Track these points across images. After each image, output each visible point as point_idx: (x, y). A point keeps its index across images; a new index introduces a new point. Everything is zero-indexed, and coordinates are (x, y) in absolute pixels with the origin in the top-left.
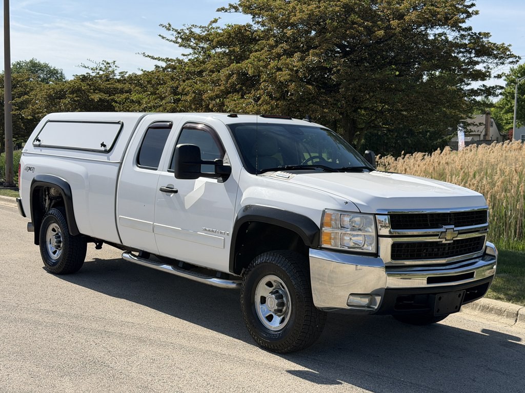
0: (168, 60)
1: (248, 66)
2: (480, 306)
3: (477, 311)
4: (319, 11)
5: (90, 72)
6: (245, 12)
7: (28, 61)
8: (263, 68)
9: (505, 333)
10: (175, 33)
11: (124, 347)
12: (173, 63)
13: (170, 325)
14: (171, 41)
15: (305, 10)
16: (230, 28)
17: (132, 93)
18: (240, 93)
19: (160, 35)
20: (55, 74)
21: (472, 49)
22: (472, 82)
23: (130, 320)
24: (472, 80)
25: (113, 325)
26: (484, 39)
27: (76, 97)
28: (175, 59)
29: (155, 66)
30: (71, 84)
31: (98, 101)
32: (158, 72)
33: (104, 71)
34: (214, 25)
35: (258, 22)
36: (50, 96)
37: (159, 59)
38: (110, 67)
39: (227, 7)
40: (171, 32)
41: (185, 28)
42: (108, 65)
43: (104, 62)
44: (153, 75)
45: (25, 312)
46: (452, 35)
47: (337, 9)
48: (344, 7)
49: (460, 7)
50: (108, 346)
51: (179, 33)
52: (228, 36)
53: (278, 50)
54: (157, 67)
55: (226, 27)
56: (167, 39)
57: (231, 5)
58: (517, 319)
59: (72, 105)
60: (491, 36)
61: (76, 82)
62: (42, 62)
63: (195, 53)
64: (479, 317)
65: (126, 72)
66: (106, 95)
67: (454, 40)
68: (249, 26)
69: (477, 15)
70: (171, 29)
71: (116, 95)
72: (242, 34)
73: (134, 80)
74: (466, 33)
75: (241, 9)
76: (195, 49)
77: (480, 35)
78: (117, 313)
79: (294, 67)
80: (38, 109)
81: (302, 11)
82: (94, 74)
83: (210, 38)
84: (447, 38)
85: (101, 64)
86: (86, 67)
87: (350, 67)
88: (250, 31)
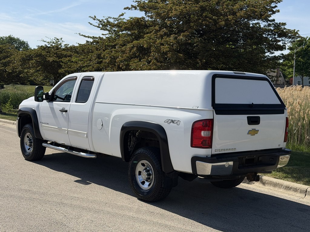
0: (94, 38)
1: (143, 42)
2: (284, 186)
3: (282, 189)
4: (186, 10)
5: (47, 44)
6: (141, 10)
7: (7, 36)
8: (153, 43)
9: (300, 203)
10: (98, 22)
11: (74, 213)
12: (97, 40)
13: (101, 199)
14: (96, 26)
15: (178, 9)
16: (131, 20)
17: (72, 57)
18: (139, 58)
19: (89, 23)
20: (23, 44)
21: (276, 33)
22: (274, 52)
23: (76, 195)
24: (275, 51)
25: (66, 199)
26: (282, 27)
27: (39, 59)
28: (98, 37)
29: (86, 41)
30: (36, 51)
31: (52, 62)
32: (88, 44)
33: (55, 44)
34: (122, 17)
35: (149, 16)
36: (23, 59)
37: (89, 37)
38: (59, 41)
39: (130, 7)
40: (96, 21)
41: (104, 19)
42: (58, 40)
43: (55, 39)
44: (85, 47)
45: (13, 191)
46: (263, 24)
47: (197, 9)
48: (200, 8)
49: (268, 8)
50: (64, 212)
51: (100, 22)
52: (131, 24)
53: (161, 33)
54: (87, 42)
55: (129, 19)
56: (93, 25)
57: (132, 6)
58: (306, 194)
59: (36, 64)
60: (286, 25)
61: (39, 51)
62: (16, 37)
63: (110, 33)
64: (283, 193)
65: (68, 45)
66: (57, 58)
67: (264, 27)
68: (143, 18)
69: (279, 13)
70: (96, 19)
71: (63, 58)
72: (139, 23)
73: (73, 49)
74: (271, 23)
75: (138, 8)
76: (110, 31)
77: (280, 24)
78: (68, 191)
79: (170, 43)
80: (16, 66)
81: (176, 10)
82: (49, 46)
83: (120, 25)
84: (260, 26)
85: (53, 40)
86: (44, 41)
87: (204, 43)
88: (144, 21)
